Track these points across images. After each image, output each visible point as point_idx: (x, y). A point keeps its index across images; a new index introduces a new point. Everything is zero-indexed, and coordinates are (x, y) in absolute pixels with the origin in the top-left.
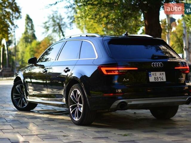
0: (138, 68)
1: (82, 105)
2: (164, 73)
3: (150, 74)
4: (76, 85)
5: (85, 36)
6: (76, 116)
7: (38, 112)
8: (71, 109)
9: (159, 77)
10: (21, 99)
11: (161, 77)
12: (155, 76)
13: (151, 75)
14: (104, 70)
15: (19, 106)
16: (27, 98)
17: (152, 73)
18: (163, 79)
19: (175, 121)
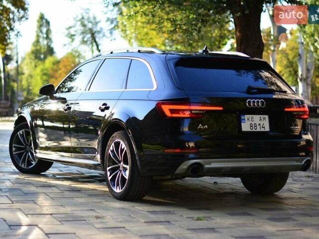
0: (223, 107)
1: (128, 167)
2: (267, 117)
3: (243, 117)
4: (119, 132)
5: (137, 51)
6: (118, 185)
7: (54, 177)
8: (109, 173)
9: (257, 124)
10: (25, 153)
11: (261, 123)
12: (251, 122)
13: (244, 119)
14: (166, 109)
15: (23, 166)
16: (36, 153)
17: (246, 116)
18: (264, 127)
19: (282, 199)
